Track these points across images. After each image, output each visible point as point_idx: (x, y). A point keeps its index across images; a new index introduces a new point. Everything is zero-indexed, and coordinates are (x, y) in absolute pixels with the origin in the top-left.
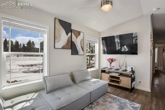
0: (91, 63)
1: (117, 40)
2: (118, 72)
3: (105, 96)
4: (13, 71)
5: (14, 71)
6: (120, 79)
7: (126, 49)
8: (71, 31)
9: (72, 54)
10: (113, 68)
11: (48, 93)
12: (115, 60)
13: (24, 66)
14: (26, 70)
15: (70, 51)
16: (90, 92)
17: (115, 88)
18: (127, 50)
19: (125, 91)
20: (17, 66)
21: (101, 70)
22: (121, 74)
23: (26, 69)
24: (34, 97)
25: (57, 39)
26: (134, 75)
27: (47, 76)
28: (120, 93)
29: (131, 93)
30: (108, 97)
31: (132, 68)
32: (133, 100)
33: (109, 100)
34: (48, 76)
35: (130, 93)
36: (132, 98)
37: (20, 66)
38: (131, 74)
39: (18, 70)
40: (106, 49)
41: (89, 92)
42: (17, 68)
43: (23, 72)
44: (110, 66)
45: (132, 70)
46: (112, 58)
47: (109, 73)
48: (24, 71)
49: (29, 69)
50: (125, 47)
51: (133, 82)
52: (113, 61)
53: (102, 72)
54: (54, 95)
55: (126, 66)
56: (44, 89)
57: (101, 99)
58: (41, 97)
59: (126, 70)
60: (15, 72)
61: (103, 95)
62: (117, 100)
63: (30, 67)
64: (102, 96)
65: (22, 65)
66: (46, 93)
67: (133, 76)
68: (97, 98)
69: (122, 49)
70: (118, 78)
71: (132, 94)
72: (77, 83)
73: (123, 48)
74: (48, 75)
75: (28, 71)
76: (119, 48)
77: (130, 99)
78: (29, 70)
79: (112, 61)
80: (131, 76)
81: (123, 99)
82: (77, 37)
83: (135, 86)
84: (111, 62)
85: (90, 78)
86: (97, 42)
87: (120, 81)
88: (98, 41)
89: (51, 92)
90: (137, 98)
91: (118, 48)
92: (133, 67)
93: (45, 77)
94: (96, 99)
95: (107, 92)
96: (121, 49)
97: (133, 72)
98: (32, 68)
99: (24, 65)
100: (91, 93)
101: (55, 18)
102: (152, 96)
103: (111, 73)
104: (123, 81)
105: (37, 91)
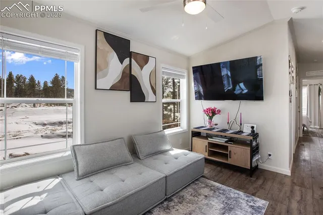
0: (177, 117)
1: (225, 72)
2: (225, 136)
3: (198, 184)
4: (23, 134)
5: (25, 135)
6: (229, 150)
7: (243, 90)
8: (130, 55)
9: (133, 100)
10: (216, 126)
11: (80, 178)
12: (219, 111)
13: (44, 125)
14: (49, 132)
15: (127, 94)
16: (166, 177)
17: (219, 168)
18: (246, 91)
19: (239, 174)
20: (31, 124)
21: (192, 131)
22: (231, 140)
23: (48, 130)
24: (50, 187)
25: (101, 70)
26: (256, 141)
27: (80, 145)
28: (229, 177)
29: (251, 177)
30: (203, 186)
31: (253, 127)
32: (254, 191)
33: (206, 191)
34: (83, 145)
35: (249, 178)
36: (251, 188)
37: (37, 124)
38: (251, 140)
39: (32, 132)
40: (202, 90)
41: (164, 175)
42: (32, 129)
43: (42, 136)
44: (210, 123)
45: (253, 131)
46: (213, 108)
47: (207, 136)
48: (43, 134)
49: (55, 131)
50: (242, 85)
51: (255, 155)
52: (216, 114)
53: (193, 136)
54: (92, 182)
55: (241, 124)
56: (73, 171)
57: (190, 189)
58: (64, 186)
59: (240, 132)
60: (27, 137)
61: (193, 182)
62: (221, 192)
63: (57, 127)
64: (192, 185)
65: (40, 122)
66: (76, 178)
67: (254, 144)
68: (181, 189)
69: (236, 89)
70: (226, 148)
71: (253, 179)
72: (141, 157)
73: (238, 87)
74: (83, 143)
75: (53, 135)
76: (230, 88)
77: (248, 189)
78: (53, 132)
79: (212, 113)
80: (250, 145)
81: (233, 190)
82: (142, 67)
83: (259, 164)
84: (211, 115)
85: (167, 147)
86: (184, 76)
87: (228, 153)
88: (186, 74)
89: (87, 176)
90: (263, 188)
91: (228, 87)
92: (255, 126)
93: (76, 148)
94: (179, 190)
95: (203, 177)
96: (234, 89)
97: (254, 135)
98: (59, 128)
99: (46, 123)
100: (168, 179)
101: (97, 30)
102: (293, 183)
103: (211, 138)
104: (235, 154)
105: (59, 175)
